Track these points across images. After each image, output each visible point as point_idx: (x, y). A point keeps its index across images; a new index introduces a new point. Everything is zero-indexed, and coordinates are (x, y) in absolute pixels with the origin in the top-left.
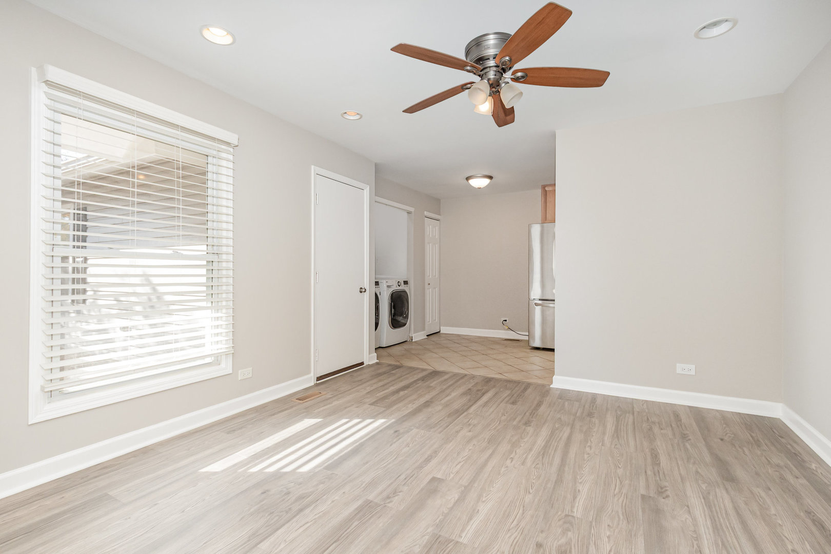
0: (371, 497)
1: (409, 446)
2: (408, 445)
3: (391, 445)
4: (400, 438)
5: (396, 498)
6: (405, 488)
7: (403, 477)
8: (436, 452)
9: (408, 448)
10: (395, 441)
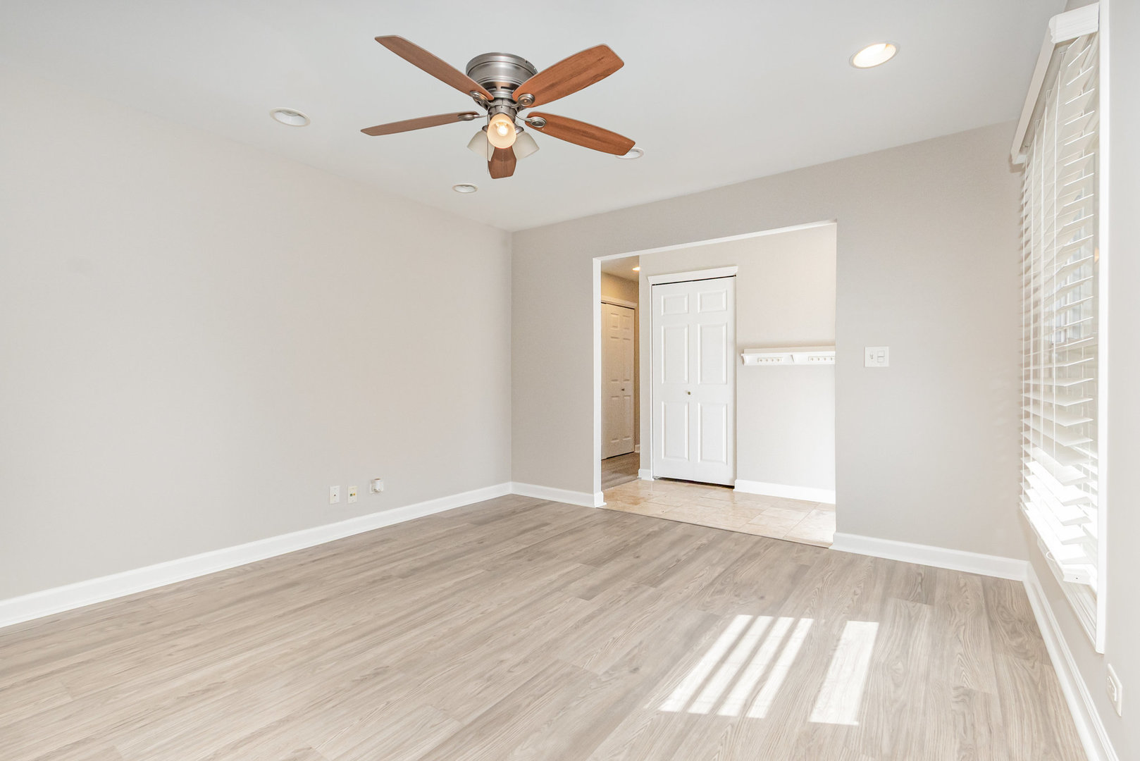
0: (652, 590)
1: (614, 638)
2: (615, 640)
3: (641, 643)
4: (628, 654)
5: (628, 587)
6: (620, 593)
7: (623, 603)
8: (575, 628)
9: (614, 636)
10: (636, 651)
